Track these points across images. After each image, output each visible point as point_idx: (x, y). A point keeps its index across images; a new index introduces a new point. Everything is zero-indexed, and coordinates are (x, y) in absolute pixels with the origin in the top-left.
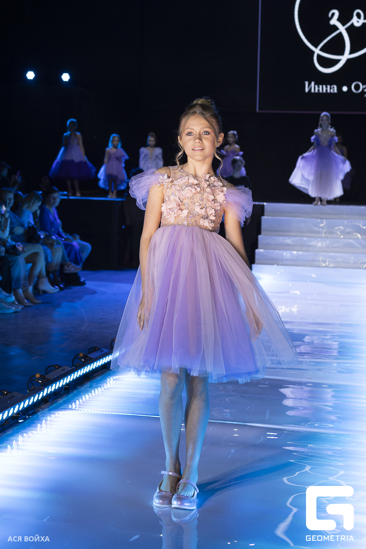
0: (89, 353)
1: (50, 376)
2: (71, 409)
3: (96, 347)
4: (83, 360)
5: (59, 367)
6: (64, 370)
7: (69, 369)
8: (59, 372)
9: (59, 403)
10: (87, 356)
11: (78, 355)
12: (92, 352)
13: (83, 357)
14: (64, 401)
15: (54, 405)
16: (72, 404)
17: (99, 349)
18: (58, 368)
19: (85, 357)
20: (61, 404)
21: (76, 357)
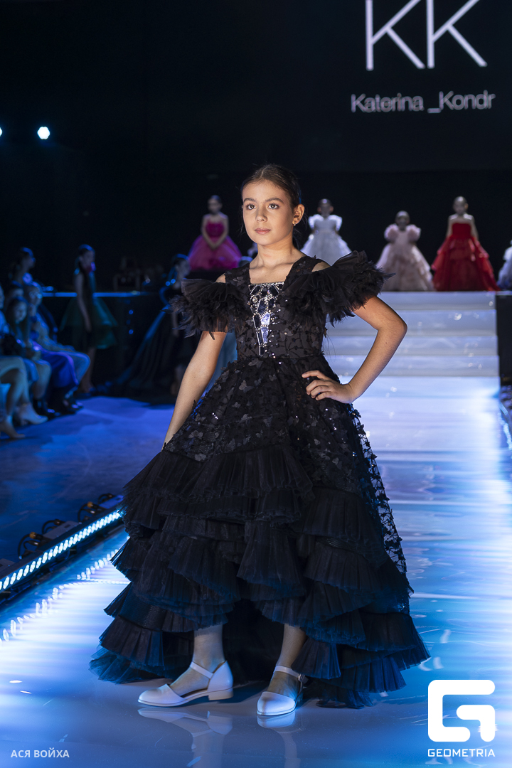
0: (100, 503)
1: (50, 535)
2: (81, 581)
3: (109, 494)
4: (93, 512)
5: (62, 522)
6: (68, 526)
7: (75, 525)
8: (62, 529)
9: (63, 572)
10: (98, 507)
11: (86, 505)
12: (103, 501)
13: (93, 508)
14: (71, 570)
15: (58, 576)
16: (80, 574)
17: (114, 496)
18: (60, 525)
19: (95, 507)
20: (67, 574)
21: (83, 508)
